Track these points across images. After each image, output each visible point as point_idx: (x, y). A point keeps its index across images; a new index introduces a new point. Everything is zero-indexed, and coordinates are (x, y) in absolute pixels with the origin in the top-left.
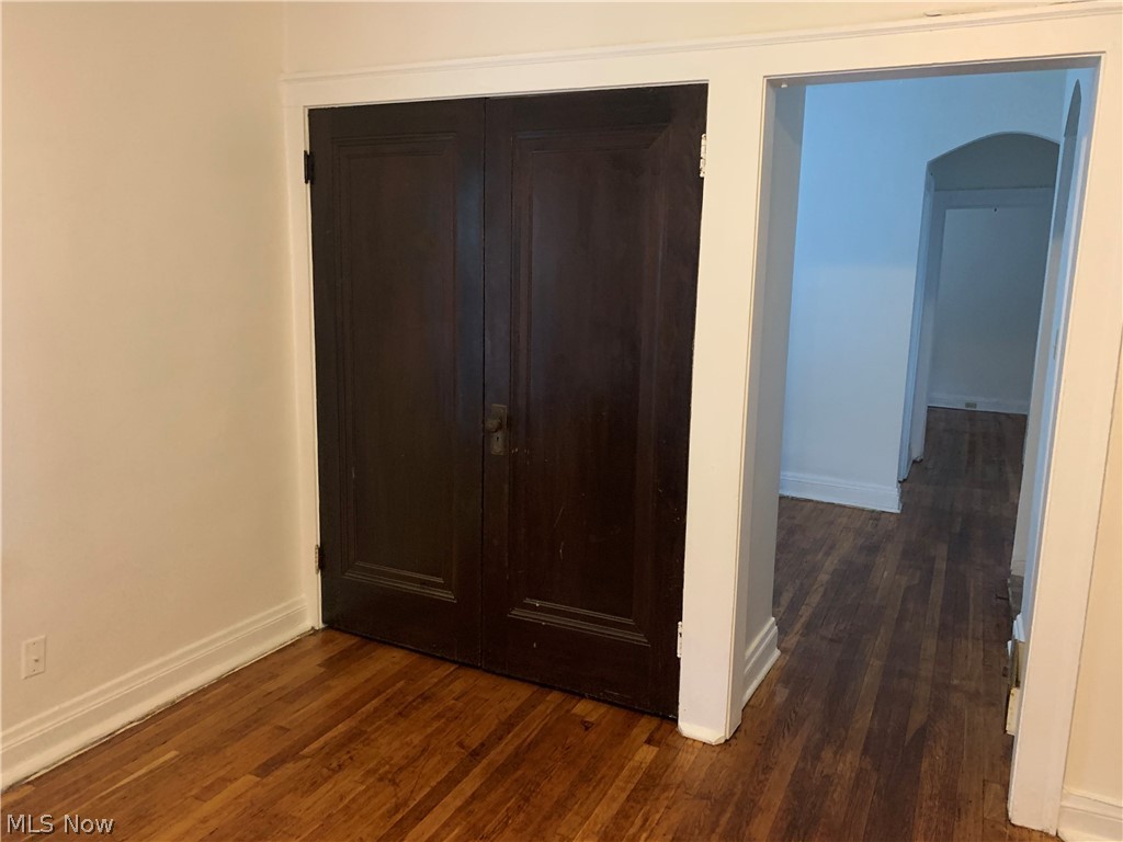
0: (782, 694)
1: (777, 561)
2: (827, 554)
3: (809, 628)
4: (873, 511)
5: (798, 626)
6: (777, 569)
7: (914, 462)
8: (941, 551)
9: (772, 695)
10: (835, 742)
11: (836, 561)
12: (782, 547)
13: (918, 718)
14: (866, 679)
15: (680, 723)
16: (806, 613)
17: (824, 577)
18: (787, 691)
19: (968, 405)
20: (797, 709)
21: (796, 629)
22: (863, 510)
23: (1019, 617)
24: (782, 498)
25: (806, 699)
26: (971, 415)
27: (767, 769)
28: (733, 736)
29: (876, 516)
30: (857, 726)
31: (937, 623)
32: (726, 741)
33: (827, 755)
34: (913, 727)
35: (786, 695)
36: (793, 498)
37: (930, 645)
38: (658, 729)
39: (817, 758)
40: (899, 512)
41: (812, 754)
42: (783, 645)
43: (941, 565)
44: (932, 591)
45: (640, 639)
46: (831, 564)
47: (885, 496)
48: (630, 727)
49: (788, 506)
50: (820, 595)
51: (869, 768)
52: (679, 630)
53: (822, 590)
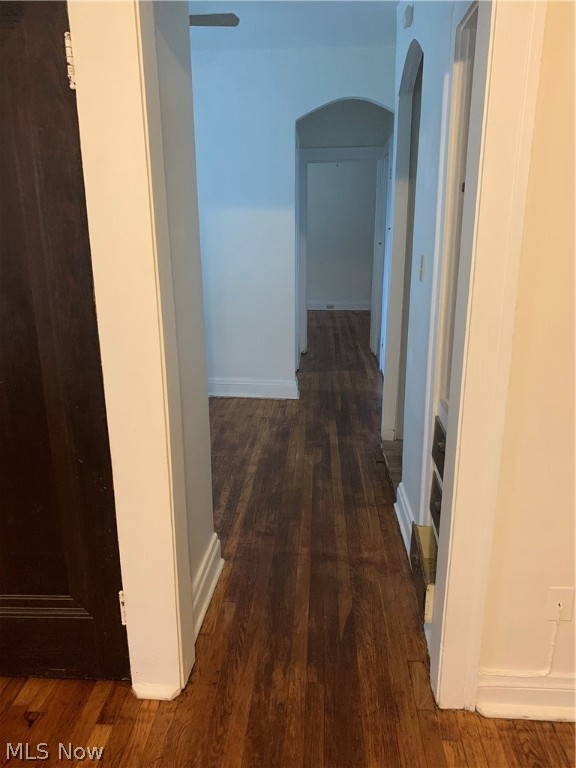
0: (231, 609)
1: (214, 460)
2: (252, 445)
3: (247, 525)
4: (280, 400)
5: (237, 528)
6: (214, 469)
7: (302, 354)
8: (332, 428)
9: (222, 612)
10: (283, 656)
11: (259, 451)
12: (216, 446)
13: (345, 604)
14: (299, 571)
15: (134, 686)
16: (242, 508)
17: (252, 469)
18: (234, 604)
19: (328, 307)
20: (246, 625)
21: (235, 531)
22: (273, 400)
23: (401, 484)
24: (212, 399)
25: (252, 610)
26: (331, 314)
27: (226, 715)
28: (190, 682)
29: (283, 404)
30: (299, 629)
31: (342, 497)
32: (183, 691)
33: (277, 676)
34: (343, 615)
35: (234, 610)
36: (221, 398)
37: (340, 521)
38: (112, 695)
39: (269, 683)
40: (297, 397)
41: (264, 682)
42: (226, 551)
43: (334, 440)
44: (333, 465)
45: (80, 613)
46: (256, 454)
47: (287, 387)
48: (80, 704)
49: (217, 405)
50: (251, 488)
51: (316, 679)
52: (121, 600)
53: (252, 481)
